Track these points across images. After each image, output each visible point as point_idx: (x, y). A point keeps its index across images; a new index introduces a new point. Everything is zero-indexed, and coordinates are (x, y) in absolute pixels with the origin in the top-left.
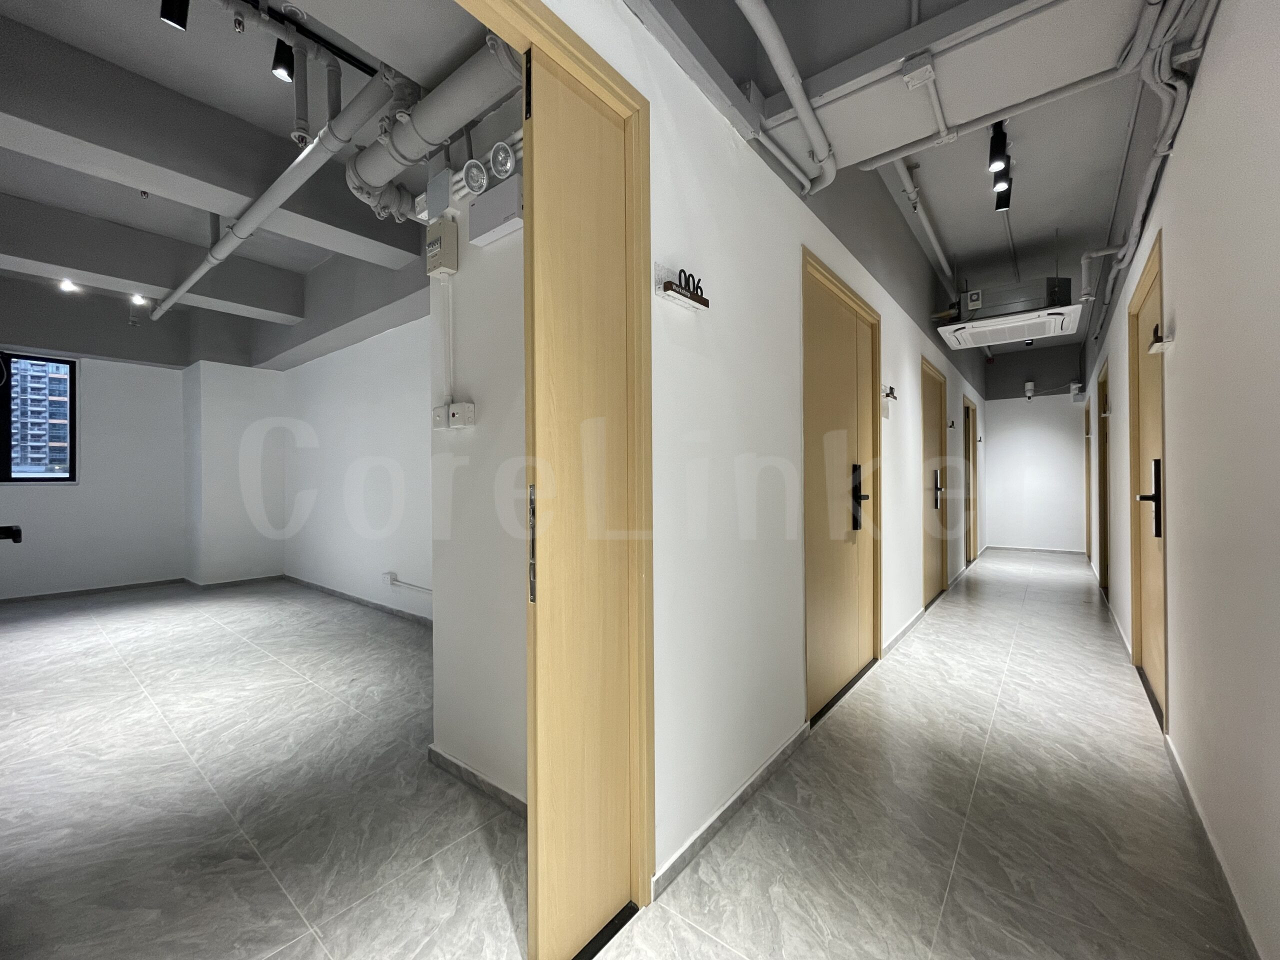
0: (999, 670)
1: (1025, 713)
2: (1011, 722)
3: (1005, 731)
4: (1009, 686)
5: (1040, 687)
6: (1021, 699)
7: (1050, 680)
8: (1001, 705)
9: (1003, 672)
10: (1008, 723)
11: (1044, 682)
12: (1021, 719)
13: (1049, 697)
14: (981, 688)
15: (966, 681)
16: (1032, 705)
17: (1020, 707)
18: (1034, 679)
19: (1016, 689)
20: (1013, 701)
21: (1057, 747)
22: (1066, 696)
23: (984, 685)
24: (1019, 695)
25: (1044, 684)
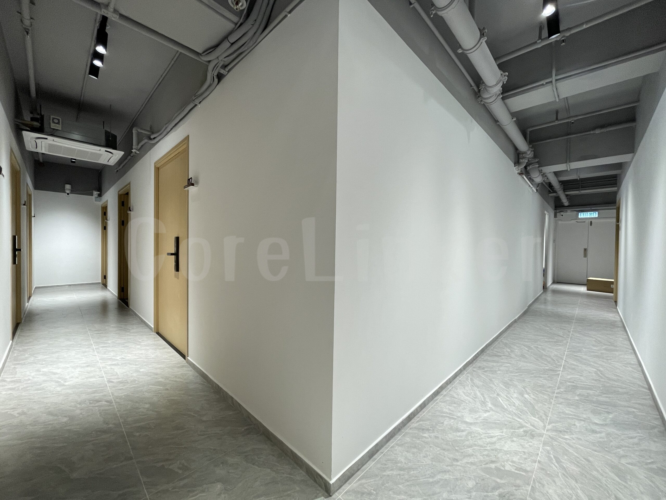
0: (95, 362)
1: (125, 379)
2: (121, 388)
3: (121, 395)
4: (106, 368)
5: (123, 361)
6: (118, 373)
7: (125, 355)
8: (109, 381)
9: (98, 362)
10: (120, 389)
11: (124, 357)
12: (126, 383)
13: (130, 364)
14: (91, 377)
15: (78, 378)
16: (126, 372)
17: (120, 377)
18: (118, 358)
19: (112, 368)
20: (115, 376)
21: (150, 387)
22: (138, 360)
23: (92, 375)
24: (115, 370)
25: (124, 358)
